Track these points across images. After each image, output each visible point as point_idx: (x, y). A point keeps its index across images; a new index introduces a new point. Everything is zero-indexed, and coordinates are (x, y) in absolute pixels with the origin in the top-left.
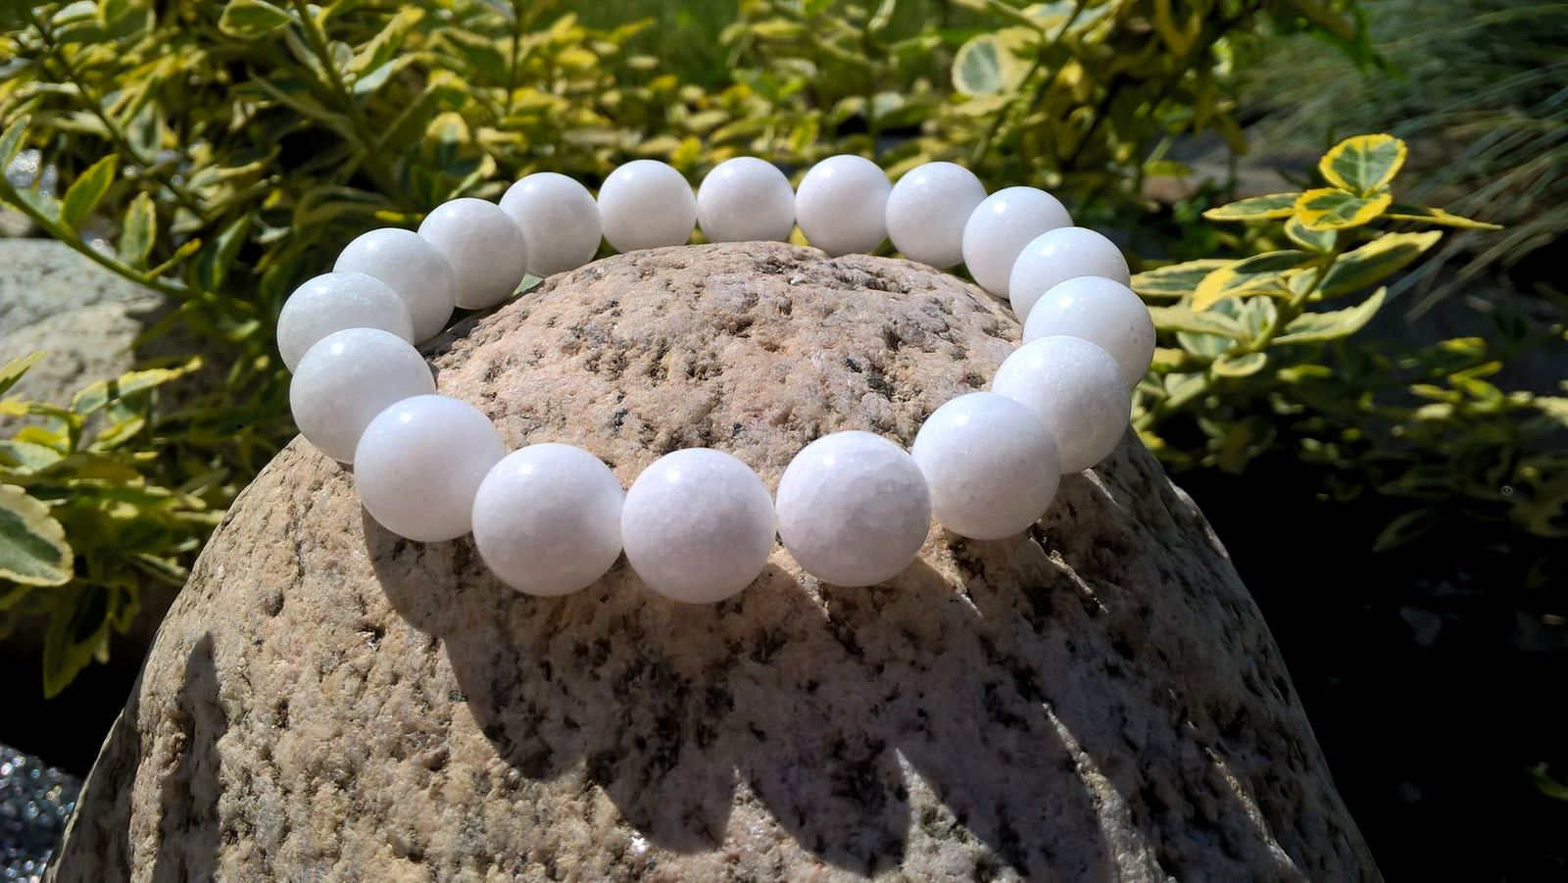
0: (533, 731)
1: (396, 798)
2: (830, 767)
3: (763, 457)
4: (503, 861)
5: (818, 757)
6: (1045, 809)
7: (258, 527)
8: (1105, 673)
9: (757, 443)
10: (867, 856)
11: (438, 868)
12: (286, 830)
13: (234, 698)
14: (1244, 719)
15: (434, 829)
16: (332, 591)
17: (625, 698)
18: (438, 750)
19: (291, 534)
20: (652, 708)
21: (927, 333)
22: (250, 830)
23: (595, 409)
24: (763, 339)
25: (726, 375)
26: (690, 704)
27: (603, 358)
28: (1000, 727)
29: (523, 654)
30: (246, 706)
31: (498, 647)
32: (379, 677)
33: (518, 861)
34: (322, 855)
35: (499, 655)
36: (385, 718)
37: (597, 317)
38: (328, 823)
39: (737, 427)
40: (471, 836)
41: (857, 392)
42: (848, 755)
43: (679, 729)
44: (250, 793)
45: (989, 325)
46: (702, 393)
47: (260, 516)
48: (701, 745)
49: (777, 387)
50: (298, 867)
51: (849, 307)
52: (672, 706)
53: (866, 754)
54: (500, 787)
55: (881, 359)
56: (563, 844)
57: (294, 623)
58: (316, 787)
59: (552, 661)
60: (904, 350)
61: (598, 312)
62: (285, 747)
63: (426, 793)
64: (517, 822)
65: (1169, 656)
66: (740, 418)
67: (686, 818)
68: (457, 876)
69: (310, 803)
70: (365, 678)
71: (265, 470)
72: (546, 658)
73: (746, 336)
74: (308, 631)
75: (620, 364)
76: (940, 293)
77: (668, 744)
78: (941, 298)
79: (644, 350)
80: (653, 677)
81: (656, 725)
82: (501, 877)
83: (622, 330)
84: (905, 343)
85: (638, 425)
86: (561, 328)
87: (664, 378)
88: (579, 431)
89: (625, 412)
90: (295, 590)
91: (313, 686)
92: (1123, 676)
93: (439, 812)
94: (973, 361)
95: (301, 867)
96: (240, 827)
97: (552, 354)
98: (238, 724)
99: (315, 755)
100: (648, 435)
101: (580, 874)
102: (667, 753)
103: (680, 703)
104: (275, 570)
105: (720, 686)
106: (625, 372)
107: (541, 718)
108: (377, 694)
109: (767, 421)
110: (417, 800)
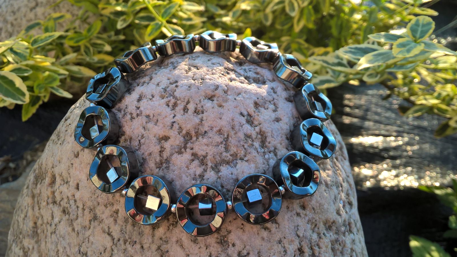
3: (211, 143)
6: (270, 254)
21: (267, 102)
23: (166, 119)
24: (218, 102)
25: (205, 114)
27: (171, 102)
30: (69, 180)
33: (134, 243)
37: (171, 86)
38: (88, 219)
39: (206, 132)
41: (242, 124)
44: (69, 204)
49: (219, 121)
50: (80, 227)
55: (251, 112)
56: (145, 241)
57: (81, 161)
58: (85, 209)
62: (78, 195)
65: (316, 209)
73: (213, 100)
75: (175, 105)
79: (182, 102)
83: (178, 93)
84: (260, 106)
85: (178, 127)
86: (160, 87)
87: (187, 112)
88: (161, 125)
94: (279, 112)
97: (157, 97)
100: (180, 130)
106: (177, 108)
109: (214, 131)
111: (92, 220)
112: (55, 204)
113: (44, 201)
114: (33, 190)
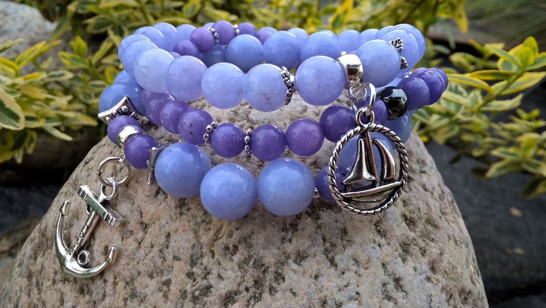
1: (149, 293)
12: (104, 296)
17: (243, 271)
18: (167, 278)
20: (253, 276)
26: (268, 277)
29: (204, 246)
31: (194, 241)
32: (145, 245)
35: (194, 245)
36: (147, 261)
38: (121, 297)
43: (263, 286)
48: (271, 294)
52: (260, 276)
54: (191, 297)
58: (118, 282)
59: (215, 251)
63: (161, 294)
69: (114, 288)
70: (140, 243)
72: (213, 249)
77: (258, 291)
80: (254, 264)
81: (254, 283)
93: (165, 303)
102: (257, 295)
103: (264, 276)
105: (280, 271)
107: (209, 273)
108: (145, 251)
110: (157, 296)
111: (129, 299)
112: (66, 281)
113: (49, 280)
114: (30, 267)
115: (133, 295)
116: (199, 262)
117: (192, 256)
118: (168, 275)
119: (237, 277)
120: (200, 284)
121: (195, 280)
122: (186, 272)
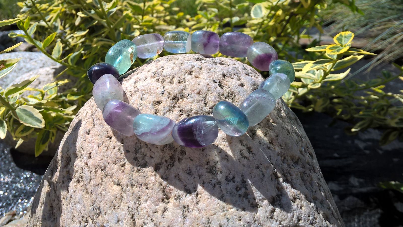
0: (143, 159)
1: (114, 172)
2: (206, 166)
3: (194, 101)
4: (137, 185)
5: (204, 165)
6: (252, 176)
7: (85, 115)
8: (267, 148)
9: (193, 98)
10: (213, 185)
11: (123, 187)
12: (91, 180)
13: (79, 152)
14: (299, 160)
15: (122, 179)
16: (101, 129)
17: (163, 152)
18: (123, 163)
19: (92, 117)
20: (169, 154)
21: (232, 75)
22: (83, 180)
23: (158, 90)
24: (195, 75)
25: (186, 83)
26: (177, 153)
27: (160, 79)
28: (243, 159)
30: (82, 154)
31: (136, 141)
32: (111, 147)
33: (140, 185)
34: (98, 185)
35: (137, 143)
36: (112, 156)
37: (159, 70)
38: (100, 178)
39: (189, 94)
40: (130, 180)
41: (215, 87)
42: (210, 164)
43: (174, 158)
44: (83, 172)
45: (247, 73)
46: (181, 87)
47: (85, 113)
48: (179, 162)
49: (198, 86)
50: (93, 187)
51: (215, 68)
52: (173, 154)
53: (214, 164)
54: (137, 170)
55: (221, 80)
56: (150, 182)
57: (93, 136)
58: (97, 171)
59: (148, 144)
60: (226, 78)
61: (159, 69)
62: (90, 162)
63: (121, 171)
64: (140, 177)
65: (282, 146)
66: (189, 93)
67: (175, 177)
68: (127, 189)
69: (96, 174)
70: (108, 147)
71: (86, 103)
73: (191, 75)
74: (95, 137)
75: (164, 80)
76: (237, 65)
77: (172, 162)
78: (236, 67)
79: (169, 78)
80: (169, 147)
81: (170, 158)
82: (136, 189)
83: (164, 73)
84: (227, 77)
85: (167, 94)
86: (151, 72)
87: (173, 83)
88: (154, 95)
89: (164, 91)
90: (93, 129)
91: (97, 149)
92: (271, 149)
93: (123, 175)
94: (242, 81)
95: (94, 187)
96: (81, 180)
97: (149, 78)
98: (80, 158)
99: (97, 164)
100: (169, 96)
101: (153, 188)
102: (172, 163)
103: (175, 153)
104: (88, 125)
105: (183, 149)
106: (165, 82)
107: (145, 156)
108: (111, 151)
109: (195, 93)
110: (119, 173)
115: (106, 176)
116: (140, 151)
117: (135, 149)
118: (124, 161)
119: (160, 155)
120: (141, 162)
121: (138, 161)
122: (133, 157)
